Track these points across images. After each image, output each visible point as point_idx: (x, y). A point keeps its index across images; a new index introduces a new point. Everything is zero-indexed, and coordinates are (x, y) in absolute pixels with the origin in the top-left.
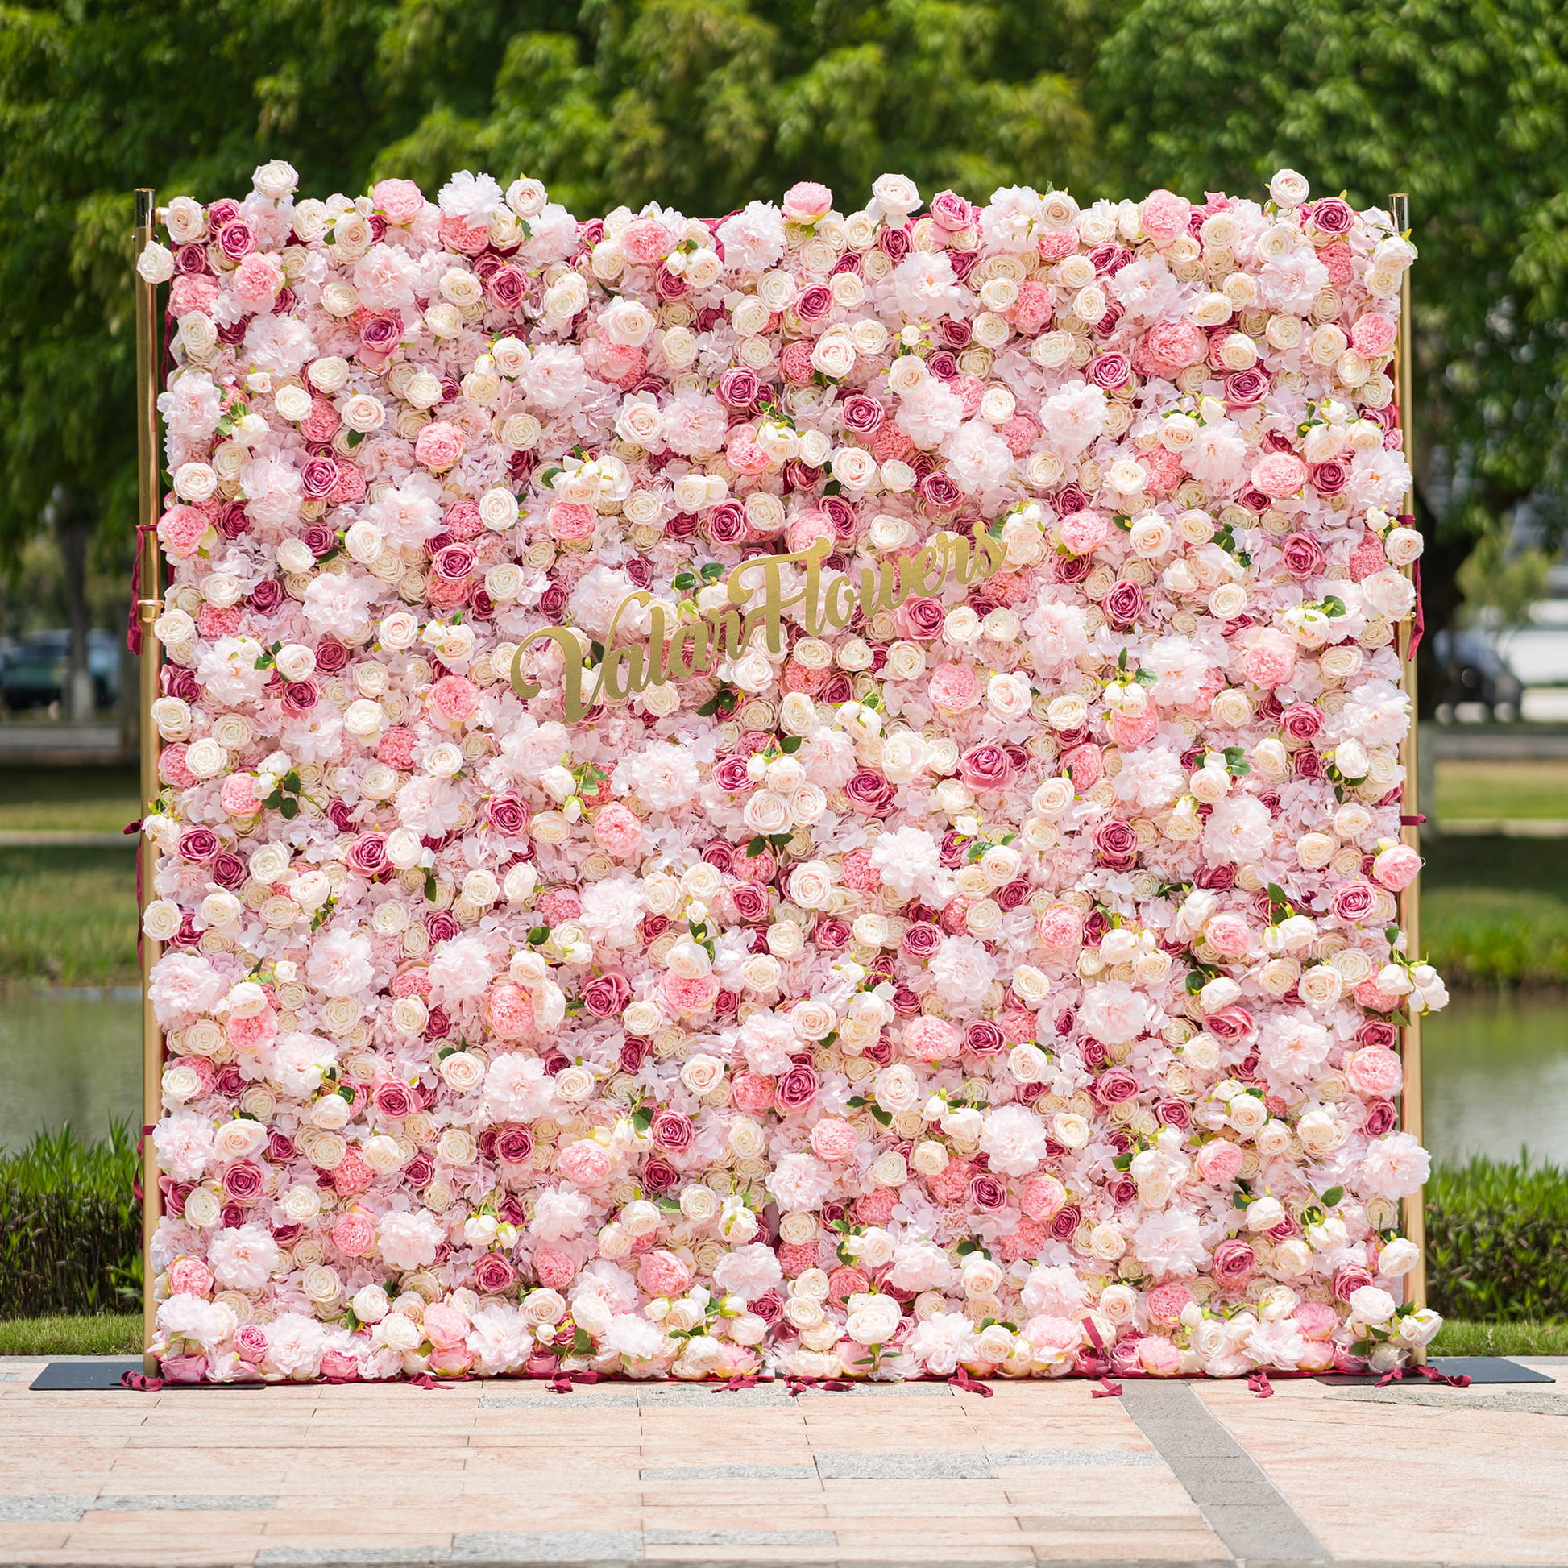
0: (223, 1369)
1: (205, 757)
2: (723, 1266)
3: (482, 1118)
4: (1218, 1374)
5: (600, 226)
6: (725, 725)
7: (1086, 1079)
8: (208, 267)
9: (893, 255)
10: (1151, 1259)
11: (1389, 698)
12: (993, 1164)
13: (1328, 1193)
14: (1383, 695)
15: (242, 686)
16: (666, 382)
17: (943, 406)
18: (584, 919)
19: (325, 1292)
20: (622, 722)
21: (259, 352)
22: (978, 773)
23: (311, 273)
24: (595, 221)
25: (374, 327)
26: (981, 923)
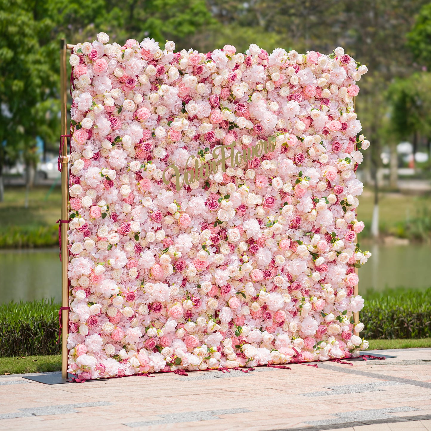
0: (96, 375)
1: (87, 201)
2: (209, 339)
3: (150, 301)
4: (323, 360)
5: (180, 54)
6: (207, 192)
7: (288, 285)
8: (84, 62)
9: (248, 65)
10: (307, 331)
11: (359, 184)
12: (270, 308)
13: (344, 312)
14: (358, 183)
15: (97, 181)
16: (192, 98)
17: (262, 106)
18: (177, 245)
19: (112, 352)
20: (183, 191)
21: (100, 87)
22: (268, 204)
23: (112, 65)
24: (178, 53)
25: (129, 81)
26: (270, 244)
